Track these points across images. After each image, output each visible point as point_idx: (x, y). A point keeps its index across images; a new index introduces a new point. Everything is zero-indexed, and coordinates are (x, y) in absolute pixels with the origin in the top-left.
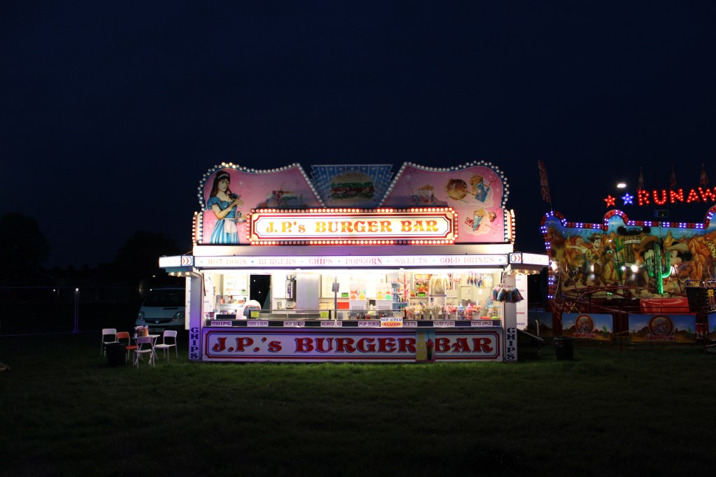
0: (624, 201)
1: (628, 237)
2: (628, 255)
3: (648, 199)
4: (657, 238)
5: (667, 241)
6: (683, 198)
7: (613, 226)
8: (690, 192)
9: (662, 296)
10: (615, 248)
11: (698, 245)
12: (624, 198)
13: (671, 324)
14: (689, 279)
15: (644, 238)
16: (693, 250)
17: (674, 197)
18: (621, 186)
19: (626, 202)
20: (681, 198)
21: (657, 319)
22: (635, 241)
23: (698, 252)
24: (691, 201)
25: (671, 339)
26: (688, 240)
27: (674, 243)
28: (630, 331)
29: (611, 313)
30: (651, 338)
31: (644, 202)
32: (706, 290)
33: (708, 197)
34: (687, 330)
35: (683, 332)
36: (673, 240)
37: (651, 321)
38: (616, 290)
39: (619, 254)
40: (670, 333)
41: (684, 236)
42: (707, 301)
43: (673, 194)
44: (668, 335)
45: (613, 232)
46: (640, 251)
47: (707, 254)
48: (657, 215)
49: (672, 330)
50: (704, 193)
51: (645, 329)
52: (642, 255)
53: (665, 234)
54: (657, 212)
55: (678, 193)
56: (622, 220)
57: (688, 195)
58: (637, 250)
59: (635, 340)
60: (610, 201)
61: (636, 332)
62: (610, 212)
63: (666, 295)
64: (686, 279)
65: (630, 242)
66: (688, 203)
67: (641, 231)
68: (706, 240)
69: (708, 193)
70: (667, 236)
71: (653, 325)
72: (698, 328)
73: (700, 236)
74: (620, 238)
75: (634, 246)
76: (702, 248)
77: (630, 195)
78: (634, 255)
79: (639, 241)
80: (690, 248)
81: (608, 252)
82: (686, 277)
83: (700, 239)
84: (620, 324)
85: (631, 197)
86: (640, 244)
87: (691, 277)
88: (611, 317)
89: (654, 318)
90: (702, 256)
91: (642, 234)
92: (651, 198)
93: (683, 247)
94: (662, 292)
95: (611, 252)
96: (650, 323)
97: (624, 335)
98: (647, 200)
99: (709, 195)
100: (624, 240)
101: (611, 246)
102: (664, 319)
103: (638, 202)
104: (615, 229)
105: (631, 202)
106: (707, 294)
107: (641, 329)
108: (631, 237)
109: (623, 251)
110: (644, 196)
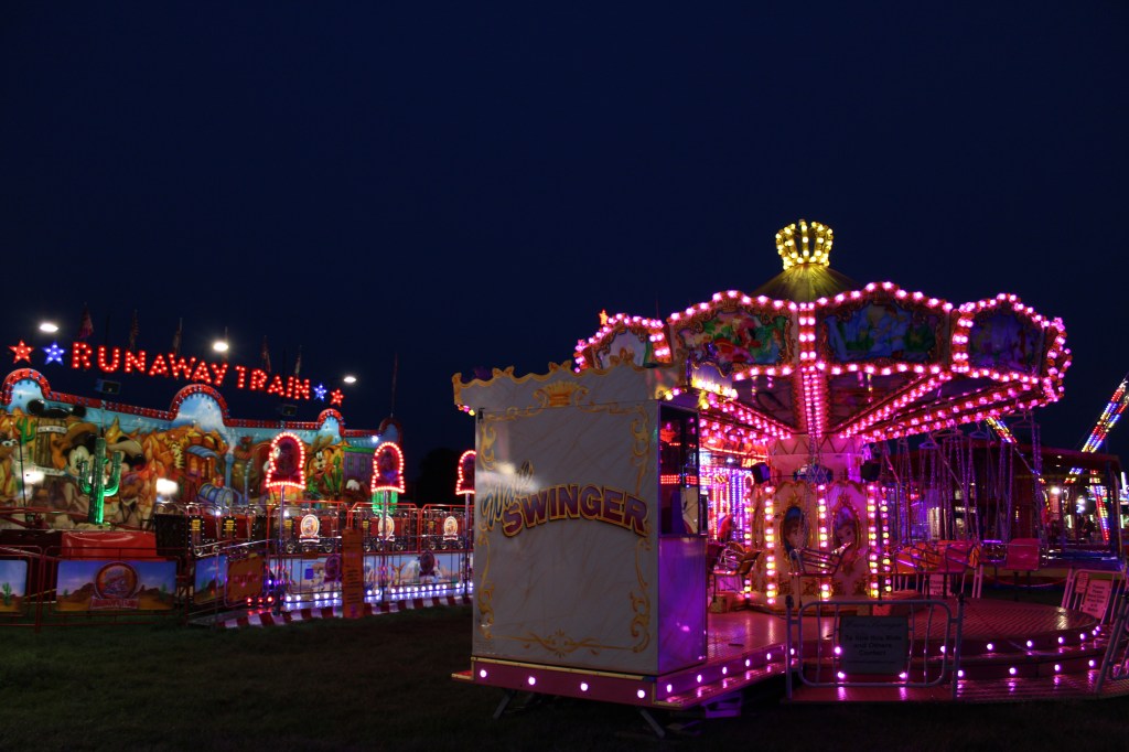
0: (47, 355)
1: (45, 420)
2: (41, 452)
3: (89, 359)
4: (95, 427)
5: (111, 435)
6: (145, 367)
7: (20, 397)
8: (156, 358)
9: (101, 527)
10: (19, 438)
11: (157, 444)
12: (48, 350)
13: (135, 577)
14: (136, 499)
15: (73, 425)
16: (149, 452)
17: (131, 362)
18: (49, 328)
19: (50, 359)
20: (141, 366)
21: (111, 569)
22: (56, 429)
23: (155, 457)
24: (156, 374)
25: (132, 604)
26: (144, 436)
27: (121, 439)
28: (60, 591)
29: (23, 558)
30: (97, 603)
31: (81, 362)
32: (190, 520)
33: (181, 372)
34: (160, 588)
35: (153, 592)
36: (120, 434)
37: (102, 571)
38: (10, 514)
39: (24, 449)
40: (131, 593)
41: (138, 430)
42: (190, 539)
43: (130, 357)
44: (127, 597)
45: (19, 408)
46: (63, 446)
47: (168, 460)
48: (100, 389)
49: (134, 588)
50: (176, 364)
51: (87, 589)
52: (66, 453)
53: (109, 422)
54: (101, 382)
55: (138, 357)
56: (39, 389)
57: (153, 364)
58: (56, 444)
59: (67, 607)
60: (22, 351)
61: (70, 593)
62: (18, 371)
63: (107, 527)
64: (132, 501)
65: (48, 429)
66: (151, 376)
67: (69, 413)
68: (170, 439)
69: (183, 364)
70: (111, 426)
71: (103, 579)
72: (178, 584)
73: (163, 431)
74: (32, 420)
75: (53, 437)
76: (162, 452)
77: (60, 347)
78: (51, 452)
79: (63, 430)
80: (145, 450)
81: (4, 443)
82: (132, 497)
83: (161, 436)
84: (41, 580)
85: (62, 351)
86: (64, 435)
87: (140, 497)
88: (23, 564)
89: (106, 567)
90: (160, 464)
91: (71, 418)
92: (94, 358)
93: (134, 446)
94: (101, 521)
95: (11, 444)
96: (98, 577)
97: (46, 597)
98: (87, 361)
99: (182, 369)
100: (37, 425)
101: (11, 434)
102: (123, 569)
103: (72, 362)
104: (24, 403)
105: (59, 359)
106: (191, 527)
107: (79, 588)
108: (51, 422)
109: (32, 444)
110: (83, 352)
